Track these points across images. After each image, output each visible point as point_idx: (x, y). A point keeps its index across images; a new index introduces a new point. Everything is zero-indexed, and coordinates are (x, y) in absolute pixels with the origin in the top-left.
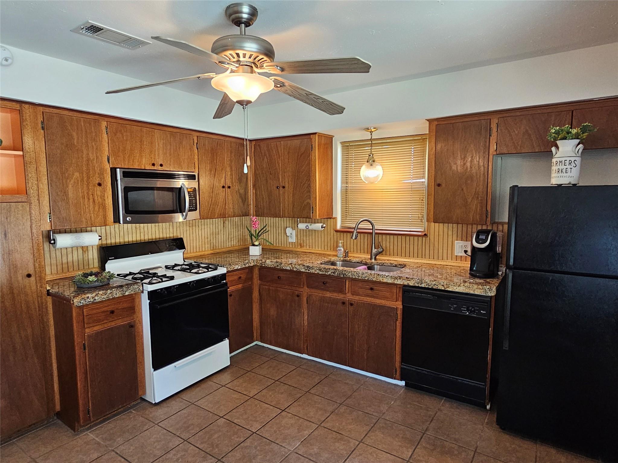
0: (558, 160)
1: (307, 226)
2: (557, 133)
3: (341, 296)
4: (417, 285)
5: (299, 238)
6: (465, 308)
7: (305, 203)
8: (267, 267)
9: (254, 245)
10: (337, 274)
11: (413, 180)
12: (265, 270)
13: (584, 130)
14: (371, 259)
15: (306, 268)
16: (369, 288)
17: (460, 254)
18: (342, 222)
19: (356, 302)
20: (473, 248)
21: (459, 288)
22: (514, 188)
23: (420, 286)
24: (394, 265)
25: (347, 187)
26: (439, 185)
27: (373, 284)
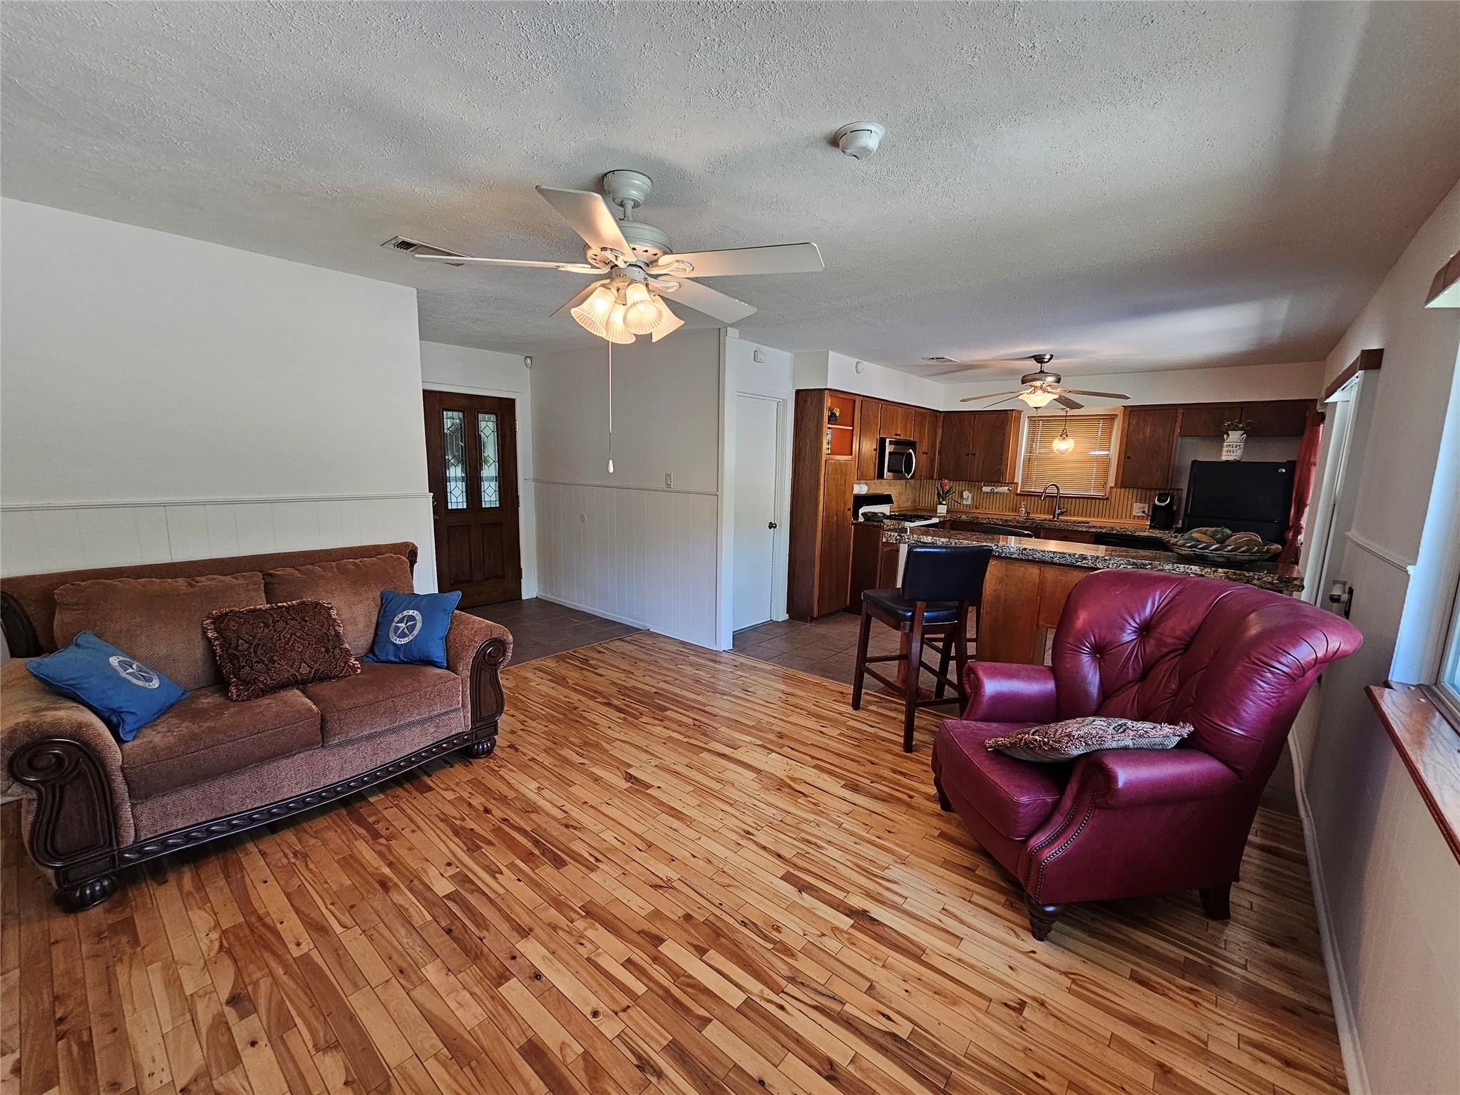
0: (1228, 443)
1: (992, 489)
2: (1228, 425)
5: (975, 501)
7: (996, 468)
11: (1099, 452)
13: (1248, 424)
17: (1139, 514)
18: (1022, 487)
20: (1155, 505)
22: (1194, 462)
25: (1030, 456)
26: (1129, 458)
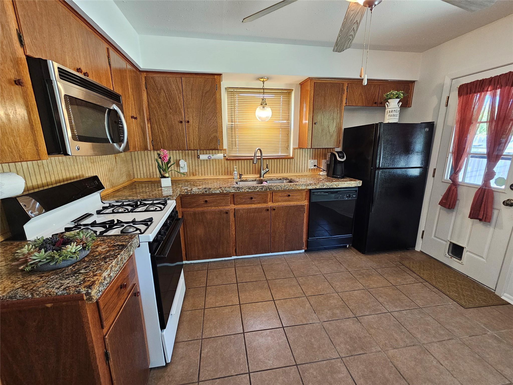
0: (391, 110)
1: (209, 156)
3: (264, 205)
4: (321, 187)
5: (191, 168)
6: (345, 196)
7: (212, 136)
8: (194, 194)
9: (165, 177)
10: (265, 189)
11: (282, 121)
12: (188, 197)
14: (260, 177)
15: (236, 189)
16: (287, 195)
17: (312, 168)
18: (231, 152)
19: (277, 207)
21: (344, 185)
23: (323, 188)
24: (279, 179)
25: (232, 124)
26: (316, 123)
27: (289, 192)
